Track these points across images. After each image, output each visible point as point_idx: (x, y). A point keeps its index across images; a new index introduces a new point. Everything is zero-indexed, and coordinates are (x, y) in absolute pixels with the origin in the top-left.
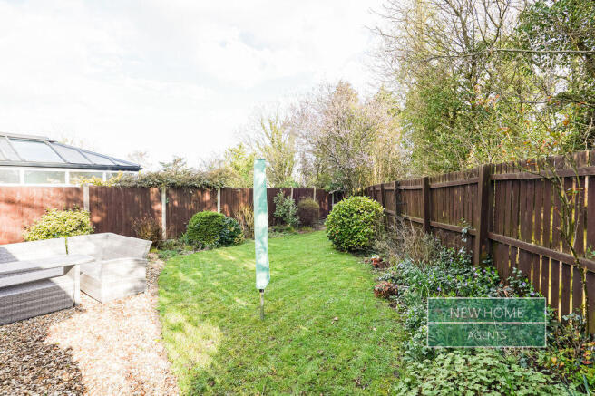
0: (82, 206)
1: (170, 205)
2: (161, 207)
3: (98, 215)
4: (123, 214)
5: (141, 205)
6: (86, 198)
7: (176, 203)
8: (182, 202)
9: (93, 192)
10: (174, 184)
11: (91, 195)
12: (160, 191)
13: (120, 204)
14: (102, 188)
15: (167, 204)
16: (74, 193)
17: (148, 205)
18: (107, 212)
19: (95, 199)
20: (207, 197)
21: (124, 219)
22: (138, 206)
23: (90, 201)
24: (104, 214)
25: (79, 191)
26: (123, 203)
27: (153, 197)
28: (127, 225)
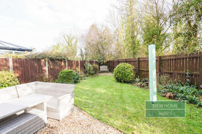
0: (9, 68)
1: (49, 67)
2: (46, 68)
3: (17, 73)
4: (30, 72)
5: (37, 68)
6: (11, 64)
7: (52, 67)
8: (54, 66)
9: (15, 61)
10: (51, 58)
11: (13, 63)
12: (45, 61)
13: (28, 67)
14: (19, 59)
15: (48, 67)
16: (4, 62)
17: (41, 67)
18: (22, 71)
19: (15, 65)
20: (63, 64)
21: (30, 74)
22: (36, 68)
23: (13, 66)
24: (21, 72)
25: (7, 60)
26: (29, 67)
27: (42, 64)
28: (31, 77)
